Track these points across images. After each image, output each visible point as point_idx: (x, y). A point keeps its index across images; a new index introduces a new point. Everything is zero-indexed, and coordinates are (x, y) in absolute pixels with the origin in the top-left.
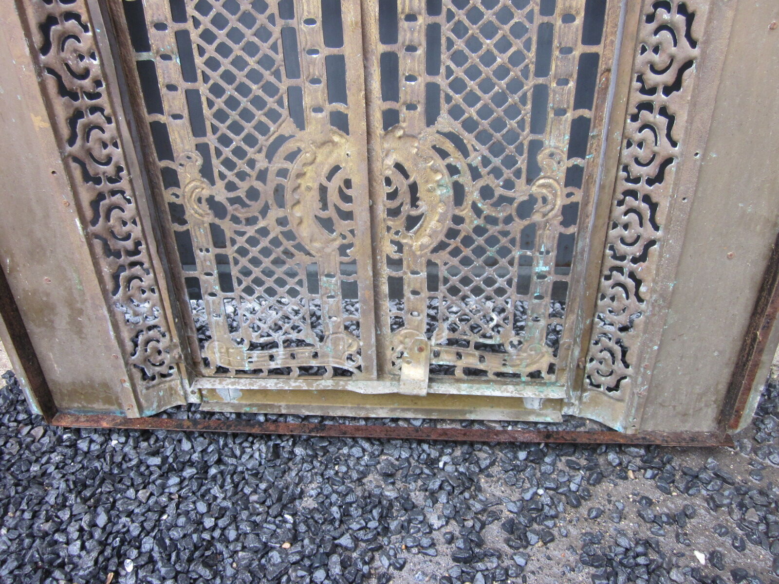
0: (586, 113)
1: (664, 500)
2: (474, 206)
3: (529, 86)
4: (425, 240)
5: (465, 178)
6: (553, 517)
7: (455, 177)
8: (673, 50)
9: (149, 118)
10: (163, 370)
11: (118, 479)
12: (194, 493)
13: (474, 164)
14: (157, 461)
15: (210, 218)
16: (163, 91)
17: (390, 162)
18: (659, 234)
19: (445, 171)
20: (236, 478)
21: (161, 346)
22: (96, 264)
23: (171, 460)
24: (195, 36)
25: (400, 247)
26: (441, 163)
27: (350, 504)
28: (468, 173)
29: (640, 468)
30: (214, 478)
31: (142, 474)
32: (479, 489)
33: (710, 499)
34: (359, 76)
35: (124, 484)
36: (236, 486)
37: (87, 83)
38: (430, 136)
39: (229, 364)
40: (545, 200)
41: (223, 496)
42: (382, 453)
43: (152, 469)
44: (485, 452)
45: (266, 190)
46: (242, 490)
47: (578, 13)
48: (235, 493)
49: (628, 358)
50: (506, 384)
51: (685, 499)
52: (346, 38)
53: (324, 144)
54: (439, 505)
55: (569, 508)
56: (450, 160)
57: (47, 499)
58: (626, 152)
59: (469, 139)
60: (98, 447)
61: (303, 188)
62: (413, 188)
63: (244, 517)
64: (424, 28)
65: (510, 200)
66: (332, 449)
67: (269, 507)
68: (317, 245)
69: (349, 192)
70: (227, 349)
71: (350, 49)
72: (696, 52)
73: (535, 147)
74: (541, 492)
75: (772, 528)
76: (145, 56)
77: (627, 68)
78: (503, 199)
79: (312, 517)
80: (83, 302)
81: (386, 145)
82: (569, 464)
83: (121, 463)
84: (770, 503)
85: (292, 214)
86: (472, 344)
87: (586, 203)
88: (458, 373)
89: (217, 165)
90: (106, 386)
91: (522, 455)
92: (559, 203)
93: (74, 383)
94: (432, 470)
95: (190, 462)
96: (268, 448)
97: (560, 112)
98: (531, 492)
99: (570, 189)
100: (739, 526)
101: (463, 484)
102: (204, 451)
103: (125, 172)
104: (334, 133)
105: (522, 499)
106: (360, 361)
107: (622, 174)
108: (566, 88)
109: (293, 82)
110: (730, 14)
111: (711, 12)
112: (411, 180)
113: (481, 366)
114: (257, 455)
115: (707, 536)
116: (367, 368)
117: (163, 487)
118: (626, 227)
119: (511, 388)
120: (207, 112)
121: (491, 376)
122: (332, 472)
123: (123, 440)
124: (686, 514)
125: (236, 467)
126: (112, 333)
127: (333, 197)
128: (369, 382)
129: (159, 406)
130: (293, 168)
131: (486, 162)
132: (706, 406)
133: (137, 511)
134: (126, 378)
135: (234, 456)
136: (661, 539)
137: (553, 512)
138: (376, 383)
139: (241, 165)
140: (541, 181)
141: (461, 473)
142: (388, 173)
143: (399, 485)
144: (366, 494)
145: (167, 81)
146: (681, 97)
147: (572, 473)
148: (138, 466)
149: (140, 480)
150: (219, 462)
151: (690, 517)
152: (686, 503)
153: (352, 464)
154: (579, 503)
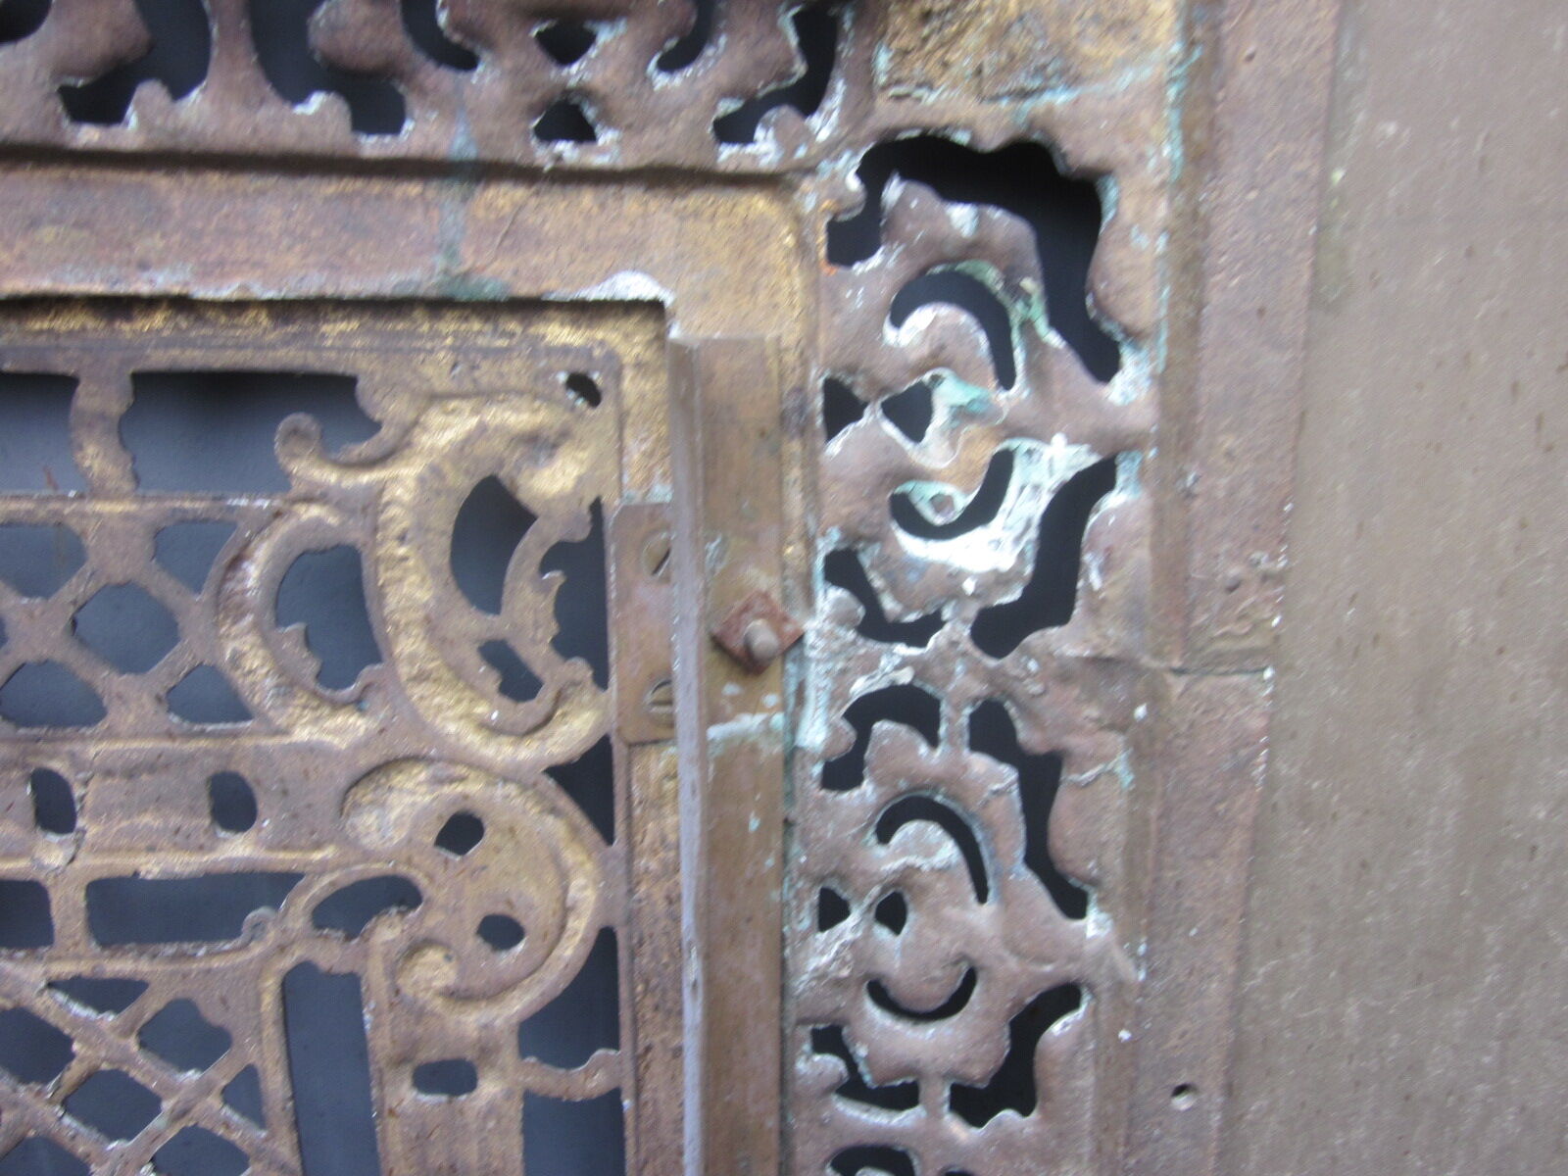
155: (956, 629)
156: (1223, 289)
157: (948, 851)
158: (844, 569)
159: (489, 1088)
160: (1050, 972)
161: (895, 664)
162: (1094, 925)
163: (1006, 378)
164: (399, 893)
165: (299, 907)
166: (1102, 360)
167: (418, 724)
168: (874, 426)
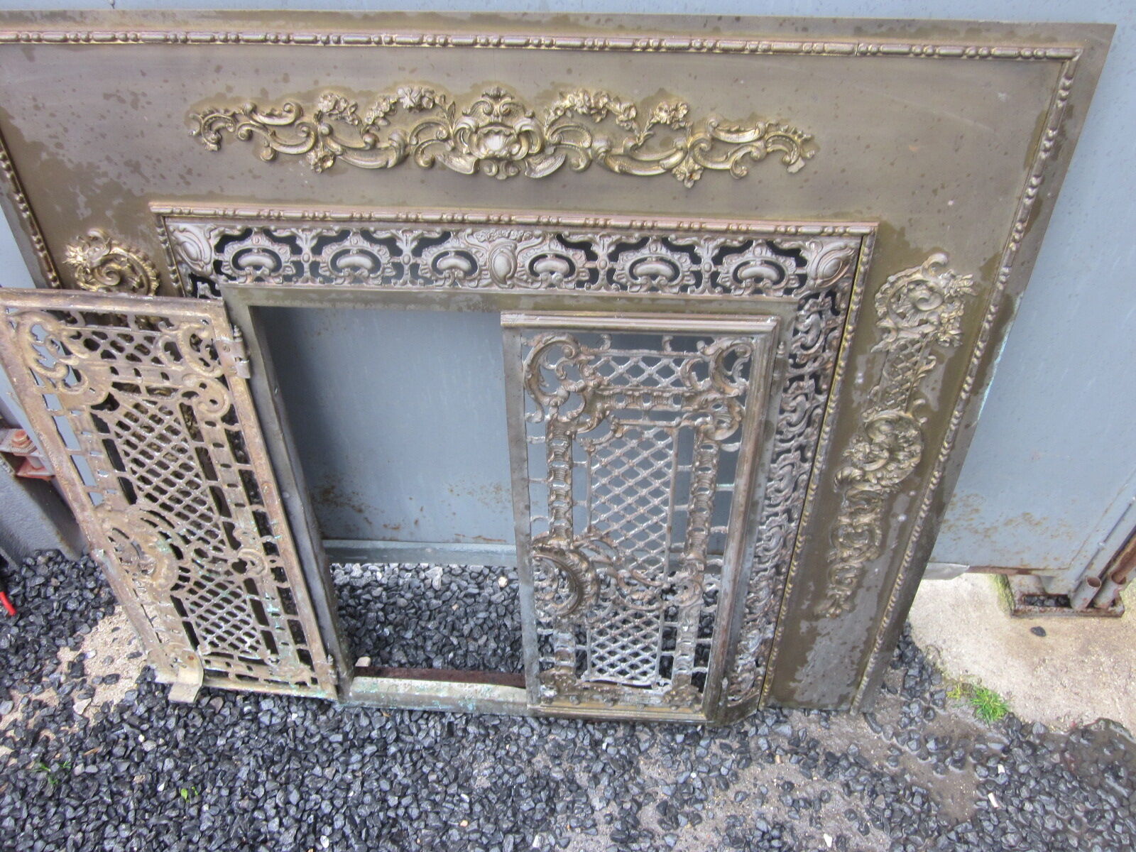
1: (805, 785)
6: (701, 801)
11: (303, 756)
12: (376, 770)
14: (339, 738)
20: (415, 757)
23: (351, 736)
27: (521, 785)
29: (786, 753)
30: (394, 756)
31: (325, 751)
32: (638, 772)
33: (847, 785)
35: (309, 761)
36: (415, 764)
41: (403, 774)
43: (335, 745)
44: (646, 733)
46: (421, 768)
48: (414, 771)
51: (824, 784)
54: (601, 786)
55: (718, 791)
57: (240, 775)
60: (279, 720)
63: (424, 795)
67: (447, 786)
74: (694, 775)
75: (896, 814)
79: (487, 797)
82: (723, 746)
83: (303, 739)
84: (899, 790)
91: (680, 738)
94: (596, 752)
95: (370, 740)
96: (443, 725)
98: (685, 775)
100: (868, 811)
101: (624, 767)
102: (382, 728)
105: (676, 783)
114: (432, 733)
115: (837, 821)
117: (347, 764)
122: (503, 752)
123: (302, 714)
124: (822, 799)
125: (414, 745)
133: (325, 788)
135: (411, 734)
136: (796, 822)
137: (702, 796)
141: (622, 756)
143: (566, 765)
144: (535, 775)
147: (724, 756)
148: (320, 742)
149: (324, 758)
150: (397, 739)
151: (826, 802)
152: (824, 788)
153: (521, 743)
154: (727, 786)
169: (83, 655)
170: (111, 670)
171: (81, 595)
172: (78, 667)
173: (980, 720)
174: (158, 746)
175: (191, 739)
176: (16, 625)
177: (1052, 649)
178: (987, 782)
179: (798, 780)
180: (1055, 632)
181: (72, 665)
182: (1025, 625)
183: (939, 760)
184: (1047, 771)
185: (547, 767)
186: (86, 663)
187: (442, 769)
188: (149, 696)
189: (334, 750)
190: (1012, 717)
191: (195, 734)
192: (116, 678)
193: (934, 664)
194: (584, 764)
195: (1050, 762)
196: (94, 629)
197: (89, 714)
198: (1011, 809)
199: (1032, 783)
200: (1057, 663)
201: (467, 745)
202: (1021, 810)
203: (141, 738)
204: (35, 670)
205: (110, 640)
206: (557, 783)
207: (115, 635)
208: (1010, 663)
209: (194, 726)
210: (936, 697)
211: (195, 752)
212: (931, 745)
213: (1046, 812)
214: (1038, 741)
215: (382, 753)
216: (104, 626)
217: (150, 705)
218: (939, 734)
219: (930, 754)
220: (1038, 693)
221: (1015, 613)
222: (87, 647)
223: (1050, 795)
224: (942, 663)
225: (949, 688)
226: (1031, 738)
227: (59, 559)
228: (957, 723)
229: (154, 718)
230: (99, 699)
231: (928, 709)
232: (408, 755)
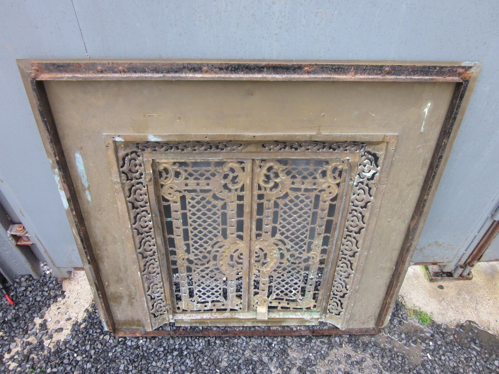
0: (329, 235)
1: (355, 355)
2: (288, 259)
3: (309, 227)
4: (269, 269)
5: (285, 252)
6: (315, 365)
7: (281, 251)
8: (358, 223)
9: (168, 236)
10: (162, 313)
11: (147, 358)
12: (179, 362)
13: (288, 248)
14: (162, 349)
15: (186, 264)
16: (174, 229)
17: (257, 247)
18: (353, 272)
19: (278, 250)
20: (195, 355)
21: (162, 305)
22: (143, 284)
23: (167, 348)
24: (189, 214)
25: (259, 271)
26: (276, 248)
27: (240, 364)
28: (286, 250)
29: (347, 343)
30: (186, 355)
31: (156, 355)
32: (288, 355)
33: (372, 354)
34: (248, 226)
35: (150, 360)
36: (195, 358)
37: (147, 229)
38: (273, 240)
39: (188, 308)
40: (313, 258)
41: (190, 363)
42: (250, 341)
43: (160, 353)
44: (290, 339)
45: (210, 257)
46: (198, 360)
47: (326, 209)
48: (195, 361)
49: (343, 306)
50: (297, 311)
51: (363, 354)
52: (244, 215)
53: (233, 244)
54: (274, 362)
55: (321, 360)
56: (280, 247)
57: (120, 368)
58: (342, 247)
59: (286, 241)
60: (135, 343)
61: (224, 256)
62: (265, 255)
63: (200, 371)
64: (273, 212)
65: (301, 258)
66: (231, 341)
67: (210, 366)
68: (227, 272)
69: (241, 257)
70: (188, 304)
71: (246, 219)
72: (365, 225)
73: (310, 243)
75: (392, 365)
76: (169, 219)
77: (343, 225)
78: (298, 257)
79: (227, 370)
80: (135, 296)
81: (256, 243)
82: (321, 342)
83: (146, 351)
84: (392, 355)
85: (219, 263)
86: (285, 300)
87: (328, 258)
88: (279, 308)
89: (192, 249)
90: (139, 321)
91: (304, 340)
92: (318, 259)
93: (125, 320)
94: (270, 348)
95: (175, 349)
96: (206, 341)
97: (319, 234)
98: (307, 355)
99: (322, 255)
100: (381, 365)
101: (282, 353)
102: (180, 344)
103: (156, 253)
104: (237, 240)
105: (304, 358)
106: (241, 306)
107: (341, 253)
108: (322, 228)
109: (224, 227)
110: (375, 219)
111: (369, 217)
112: (265, 252)
113: (288, 306)
114: (201, 344)
115: (369, 369)
116: (243, 309)
117: (166, 360)
118: (342, 267)
119: (299, 313)
120: (190, 234)
121: (291, 309)
122: (232, 351)
123: (145, 340)
124: (362, 361)
125: (194, 350)
126: (146, 305)
127: (235, 258)
128: (244, 313)
129: (158, 325)
130: (221, 250)
131: (292, 247)
132: (371, 320)
133: (158, 371)
134: (149, 319)
135: (192, 345)
136: (353, 371)
137: (315, 363)
138: (247, 314)
139: (201, 249)
140: (312, 253)
141: (281, 349)
142: (256, 251)
143: (258, 354)
144: (246, 359)
145: (176, 226)
146: (360, 236)
147: (322, 346)
148: (154, 352)
149: (157, 358)
150: (187, 348)
151: (364, 362)
152: (363, 356)
153: (239, 347)
154: (325, 359)
155: (366, 179)
156: (385, 166)
157: (363, 192)
158: (359, 174)
159: (327, 203)
160: (369, 200)
161: (361, 180)
162: (372, 198)
163: (371, 165)
164: (324, 190)
165: (317, 191)
166: (377, 166)
167: (328, 181)
168: (362, 166)
169: (45, 321)
170: (59, 326)
171: (42, 294)
172: (44, 326)
173: (421, 324)
174: (83, 358)
175: (97, 354)
176: (14, 309)
177: (447, 294)
178: (426, 349)
179: (352, 353)
180: (447, 287)
181: (41, 325)
182: (435, 285)
183: (407, 342)
184: (449, 343)
185: (250, 356)
186: (47, 323)
187: (207, 360)
188: (76, 336)
189: (160, 354)
190: (433, 322)
191: (98, 352)
192: (61, 329)
193: (402, 303)
194: (266, 353)
195: (450, 339)
196: (49, 309)
197: (51, 346)
198: (436, 359)
199: (444, 348)
200: (449, 299)
201: (216, 349)
202: (440, 359)
203: (75, 355)
204: (25, 328)
205: (57, 313)
206: (255, 362)
207: (59, 311)
208: (431, 300)
209: (98, 348)
210: (403, 316)
211: (100, 360)
212: (403, 336)
213: (450, 360)
214: (444, 331)
215: (181, 354)
216: (53, 307)
217: (78, 340)
218: (406, 331)
219: (403, 339)
220: (443, 312)
221: (431, 280)
222: (47, 316)
223: (451, 352)
224: (405, 302)
225: (408, 312)
226: (441, 330)
227: (31, 279)
228: (412, 326)
229: (79, 346)
230: (55, 339)
231: (401, 321)
232: (192, 355)
